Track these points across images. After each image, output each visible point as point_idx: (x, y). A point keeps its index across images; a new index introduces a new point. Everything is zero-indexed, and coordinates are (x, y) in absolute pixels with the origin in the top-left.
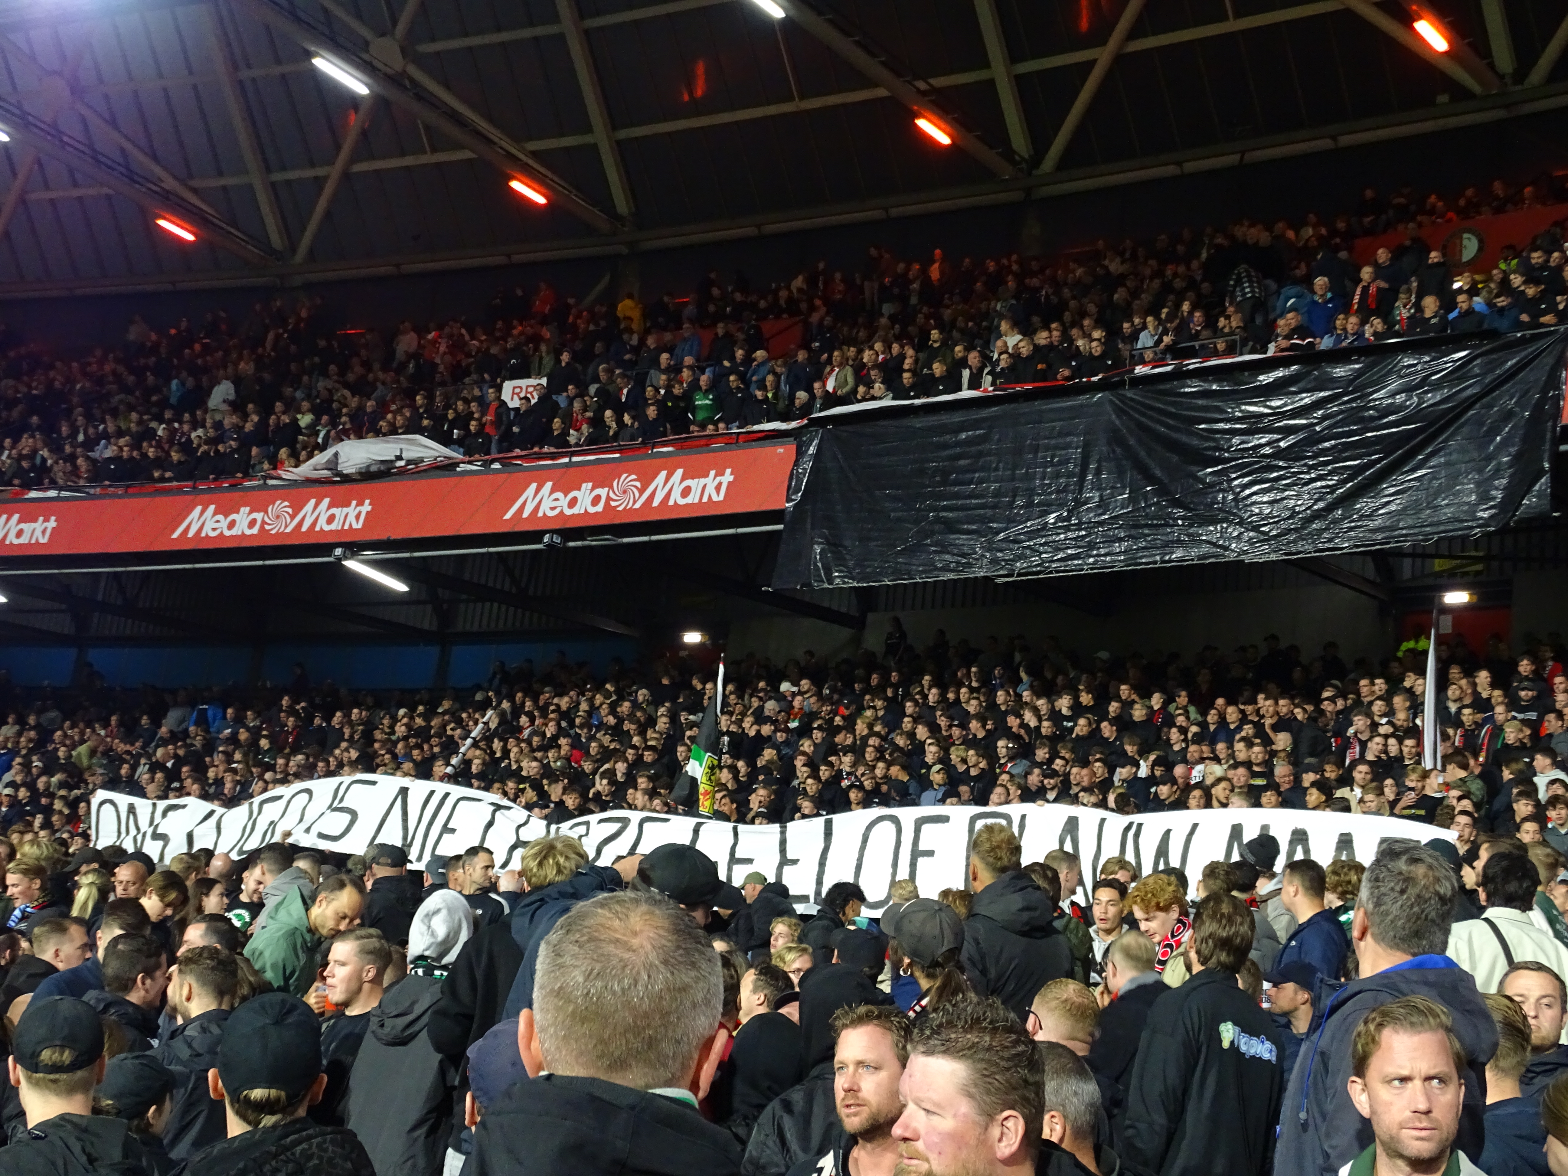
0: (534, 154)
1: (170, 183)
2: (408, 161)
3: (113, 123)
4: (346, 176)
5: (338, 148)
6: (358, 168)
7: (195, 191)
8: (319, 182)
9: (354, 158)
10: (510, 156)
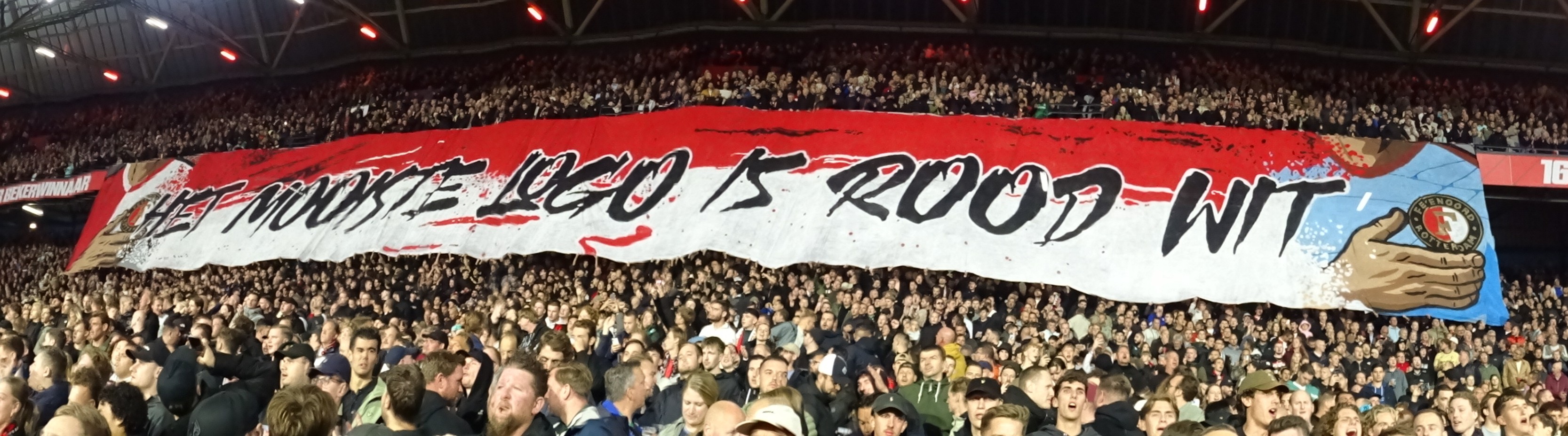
0: (373, 18)
1: (227, 38)
2: (320, 27)
3: (206, 17)
4: (294, 35)
5: (291, 25)
6: (298, 32)
7: (236, 40)
8: (283, 37)
9: (297, 28)
10: (362, 19)
